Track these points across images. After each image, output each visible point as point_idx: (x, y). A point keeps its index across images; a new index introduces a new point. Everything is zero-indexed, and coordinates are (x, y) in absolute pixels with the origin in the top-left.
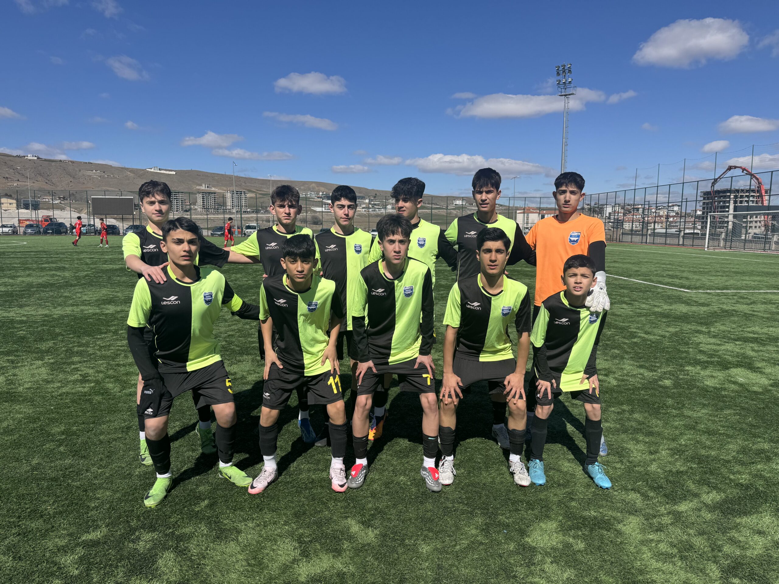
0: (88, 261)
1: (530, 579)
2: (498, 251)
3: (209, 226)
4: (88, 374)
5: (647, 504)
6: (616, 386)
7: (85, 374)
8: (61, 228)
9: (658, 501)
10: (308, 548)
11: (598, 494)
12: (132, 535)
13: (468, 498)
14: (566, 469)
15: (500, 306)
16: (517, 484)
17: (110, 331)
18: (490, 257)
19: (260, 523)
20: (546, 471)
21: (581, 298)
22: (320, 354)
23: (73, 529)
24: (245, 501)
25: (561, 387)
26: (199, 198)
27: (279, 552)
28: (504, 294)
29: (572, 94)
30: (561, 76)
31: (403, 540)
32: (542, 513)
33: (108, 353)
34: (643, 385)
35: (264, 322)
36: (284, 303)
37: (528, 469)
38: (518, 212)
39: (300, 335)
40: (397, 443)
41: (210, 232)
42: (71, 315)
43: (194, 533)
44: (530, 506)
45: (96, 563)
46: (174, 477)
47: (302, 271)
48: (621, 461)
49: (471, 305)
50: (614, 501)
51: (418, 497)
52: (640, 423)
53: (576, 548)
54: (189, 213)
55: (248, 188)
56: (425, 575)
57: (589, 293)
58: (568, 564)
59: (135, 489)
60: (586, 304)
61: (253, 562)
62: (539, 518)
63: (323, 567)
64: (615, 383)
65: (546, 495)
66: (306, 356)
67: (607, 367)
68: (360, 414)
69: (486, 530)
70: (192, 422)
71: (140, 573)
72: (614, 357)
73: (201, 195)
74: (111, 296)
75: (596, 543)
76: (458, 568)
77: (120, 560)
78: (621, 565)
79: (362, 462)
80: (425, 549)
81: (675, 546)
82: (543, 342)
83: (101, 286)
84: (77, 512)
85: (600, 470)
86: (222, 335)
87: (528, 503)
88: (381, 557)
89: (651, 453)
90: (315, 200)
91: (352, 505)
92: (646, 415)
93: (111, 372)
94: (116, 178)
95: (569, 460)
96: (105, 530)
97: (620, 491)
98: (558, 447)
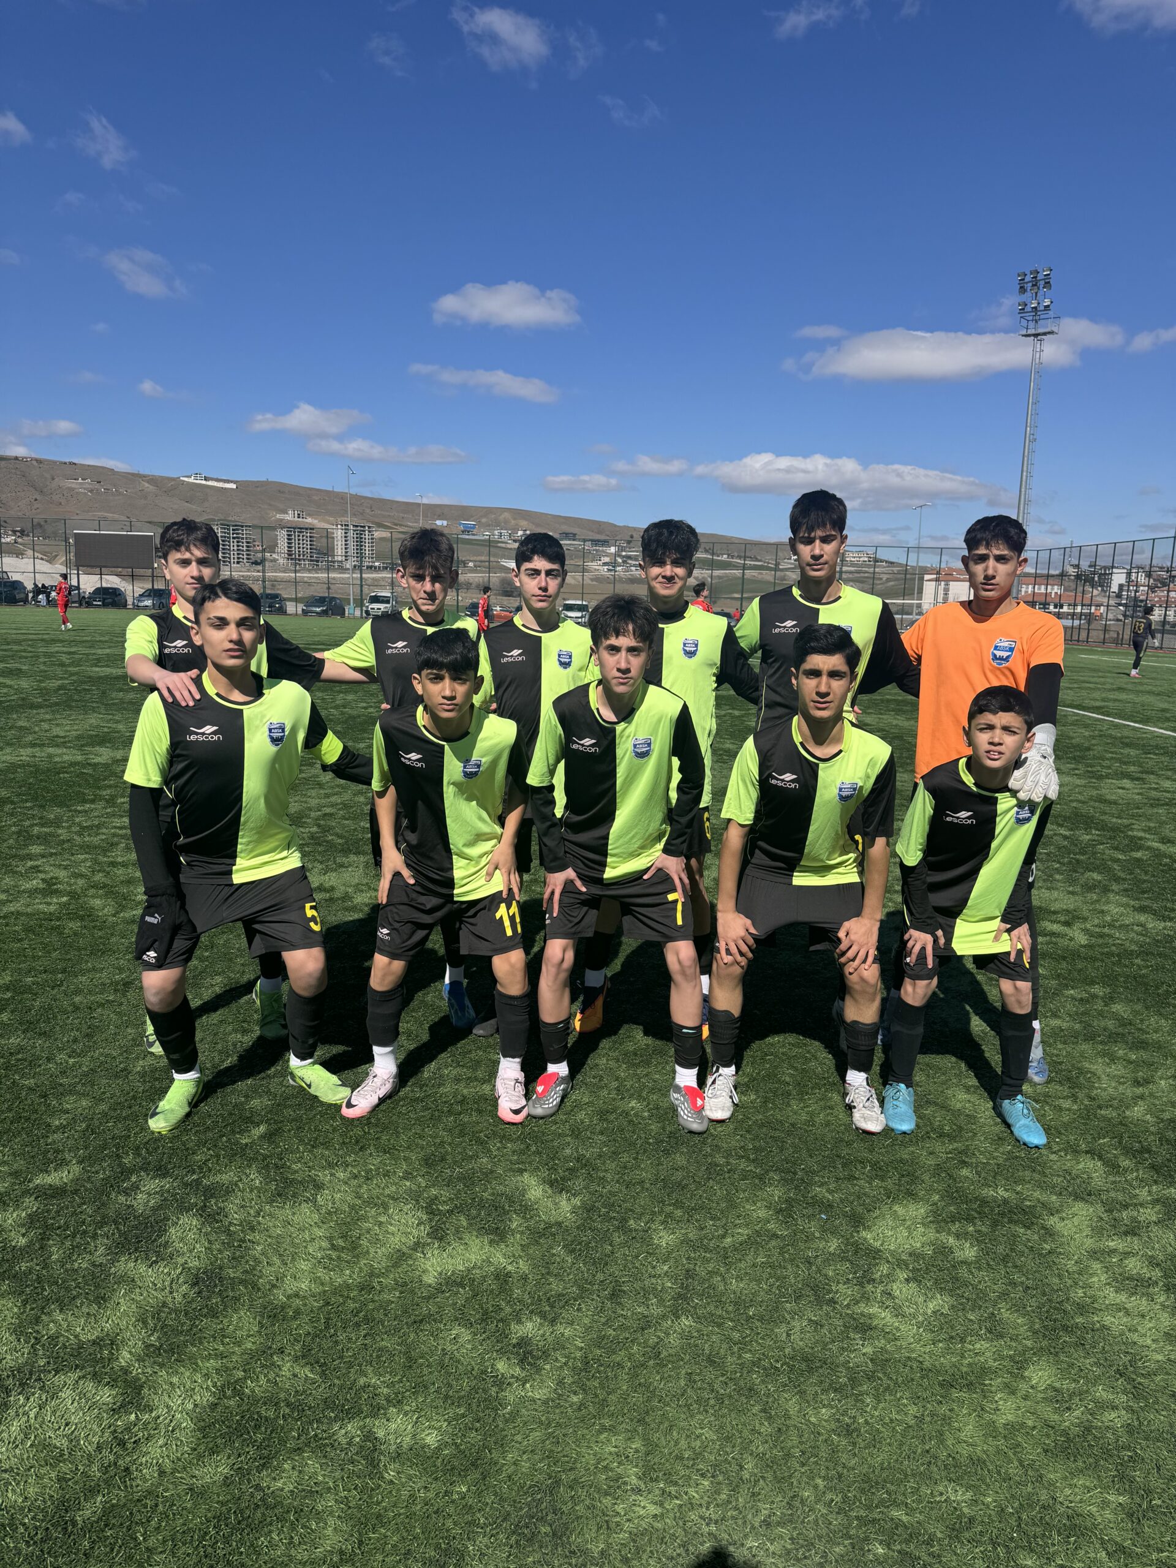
0: (64, 658)
1: (862, 1308)
2: (834, 674)
3: (299, 595)
4: (56, 878)
5: (1114, 1182)
6: (1084, 946)
7: (52, 878)
8: (16, 592)
9: (1137, 1178)
10: (444, 1223)
11: (1017, 1157)
12: (123, 1181)
13: (756, 1150)
14: (959, 1106)
15: (834, 781)
16: (857, 1128)
17: (101, 798)
18: (817, 687)
19: (359, 1172)
20: (918, 1108)
21: (1001, 774)
22: (484, 861)
23: (20, 1164)
24: (335, 1130)
25: (954, 945)
26: (282, 536)
27: (391, 1229)
28: (843, 758)
29: (1049, 333)
30: (1028, 294)
31: (624, 1220)
32: (900, 1186)
33: (96, 840)
34: (1141, 946)
35: (381, 794)
36: (418, 760)
37: (882, 1102)
38: (927, 577)
39: (448, 821)
40: (629, 1037)
41: (301, 607)
42: (29, 765)
43: (236, 1185)
44: (879, 1171)
45: (59, 1228)
46: (206, 1079)
47: (453, 698)
48: (1074, 1097)
49: (778, 779)
50: (1047, 1171)
51: (662, 1141)
52: (1123, 1023)
53: (959, 1255)
54: (260, 568)
55: (377, 520)
56: (660, 1288)
57: (1018, 763)
58: (939, 1286)
59: (134, 1098)
60: (1010, 785)
61: (341, 1242)
62: (891, 1196)
63: (469, 1260)
64: (1083, 939)
65: (913, 1152)
66: (458, 862)
67: (1072, 907)
68: (551, 978)
69: (785, 1211)
70: (245, 979)
71: (136, 1250)
72: (1090, 888)
73: (284, 533)
74: (106, 730)
75: (1001, 1249)
76: (724, 1279)
77: (101, 1224)
78: (1044, 1294)
79: (561, 1069)
80: (664, 1239)
81: (1158, 1265)
82: (920, 855)
83: (86, 709)
84: (27, 1134)
85: (1025, 1111)
86: (313, 814)
87: (875, 1165)
88: (580, 1250)
89: (1137, 1083)
90: (509, 546)
91: (534, 1148)
92: (1139, 1007)
93: (99, 877)
94: (121, 494)
95: (968, 1089)
96: (76, 1169)
97: (1063, 1154)
98: (948, 1061)
